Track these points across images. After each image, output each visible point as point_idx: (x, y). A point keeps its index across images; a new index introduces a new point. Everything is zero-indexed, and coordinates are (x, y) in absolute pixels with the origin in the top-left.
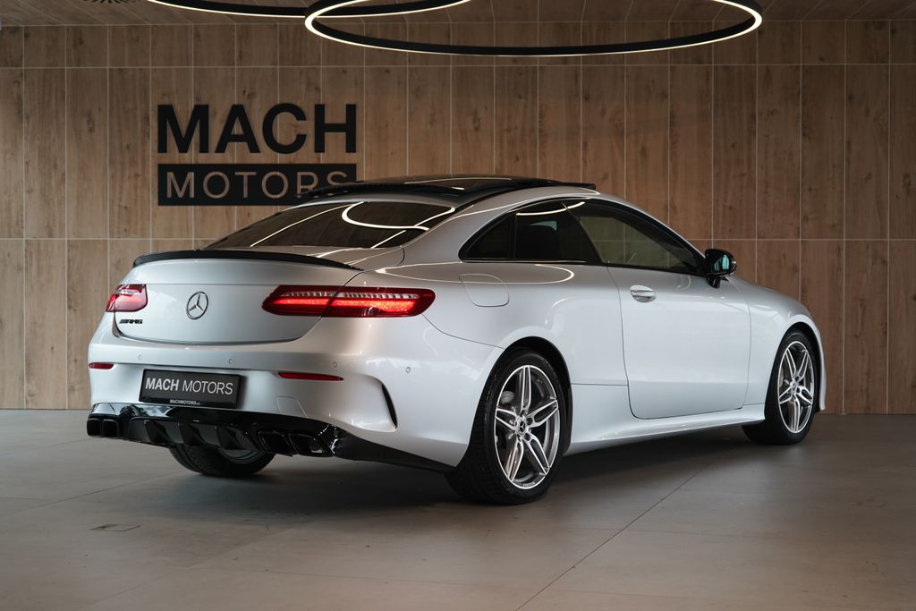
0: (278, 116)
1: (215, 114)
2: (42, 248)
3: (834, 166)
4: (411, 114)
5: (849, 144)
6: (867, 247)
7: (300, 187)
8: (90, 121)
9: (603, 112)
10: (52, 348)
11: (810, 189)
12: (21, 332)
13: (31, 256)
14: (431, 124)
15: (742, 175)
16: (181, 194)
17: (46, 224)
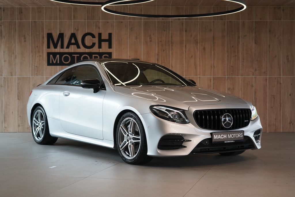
0: (86, 37)
1: (66, 36)
2: (9, 80)
3: (265, 53)
4: (129, 36)
5: (269, 46)
6: (275, 79)
8: (25, 38)
9: (191, 36)
10: (12, 112)
11: (257, 60)
12: (2, 107)
13: (5, 82)
14: (136, 39)
15: (236, 56)
16: (55, 62)
17: (10, 72)
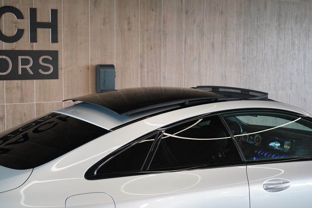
4: (91, 17)
7: (20, 67)
9: (194, 21)
14: (104, 25)
